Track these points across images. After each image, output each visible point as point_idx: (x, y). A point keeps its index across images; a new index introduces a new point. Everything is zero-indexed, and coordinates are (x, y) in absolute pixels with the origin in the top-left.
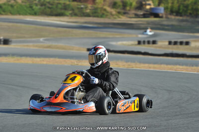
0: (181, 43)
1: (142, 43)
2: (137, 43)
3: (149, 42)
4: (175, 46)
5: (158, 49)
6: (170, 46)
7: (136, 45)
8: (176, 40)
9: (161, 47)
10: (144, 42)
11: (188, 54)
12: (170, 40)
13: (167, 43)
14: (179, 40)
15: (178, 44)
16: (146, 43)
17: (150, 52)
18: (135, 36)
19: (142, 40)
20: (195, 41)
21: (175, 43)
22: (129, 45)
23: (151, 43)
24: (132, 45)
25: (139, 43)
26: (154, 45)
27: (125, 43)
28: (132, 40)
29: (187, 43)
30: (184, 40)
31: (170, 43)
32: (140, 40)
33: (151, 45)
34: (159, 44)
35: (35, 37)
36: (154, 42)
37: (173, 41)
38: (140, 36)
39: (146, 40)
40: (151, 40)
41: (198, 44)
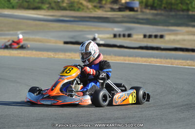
0: (156, 36)
1: (118, 36)
2: (112, 36)
3: (124, 36)
4: (150, 40)
5: (133, 42)
6: (145, 39)
7: (111, 38)
8: (151, 34)
9: (136, 40)
10: (120, 35)
11: (162, 47)
12: (145, 34)
13: (142, 36)
14: (154, 34)
15: (153, 37)
16: (122, 36)
17: (125, 45)
18: (110, 29)
19: (118, 34)
20: (170, 34)
21: (150, 36)
22: (105, 38)
23: (126, 36)
24: (108, 38)
25: (115, 36)
26: (129, 38)
27: (101, 36)
29: (162, 37)
30: (159, 34)
31: (145, 36)
32: (115, 33)
33: (126, 38)
34: (135, 37)
35: (12, 30)
36: (129, 36)
37: (148, 34)
38: (116, 29)
39: (122, 33)
40: (127, 33)
41: (172, 37)
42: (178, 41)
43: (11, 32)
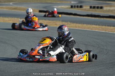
0: (98, 7)
1: (74, 7)
2: (70, 7)
3: (78, 7)
4: (94, 9)
5: (83, 11)
6: (91, 9)
7: (69, 8)
8: (94, 6)
9: (85, 10)
10: (75, 7)
11: (101, 15)
12: (91, 6)
13: (89, 7)
14: (97, 6)
15: (96, 8)
16: (76, 7)
17: (78, 13)
18: (69, 2)
19: (74, 5)
20: (106, 6)
21: (94, 7)
22: (65, 8)
23: (79, 7)
24: (68, 8)
25: (72, 7)
26: (81, 9)
27: (63, 6)
28: (67, 5)
29: (101, 8)
30: (100, 6)
31: (91, 7)
32: (72, 5)
33: (79, 8)
34: (84, 7)
35: (7, 2)
36: (81, 7)
37: (93, 6)
38: (72, 2)
39: (76, 5)
40: (79, 5)
41: (108, 8)
42: (112, 11)
43: (6, 3)
